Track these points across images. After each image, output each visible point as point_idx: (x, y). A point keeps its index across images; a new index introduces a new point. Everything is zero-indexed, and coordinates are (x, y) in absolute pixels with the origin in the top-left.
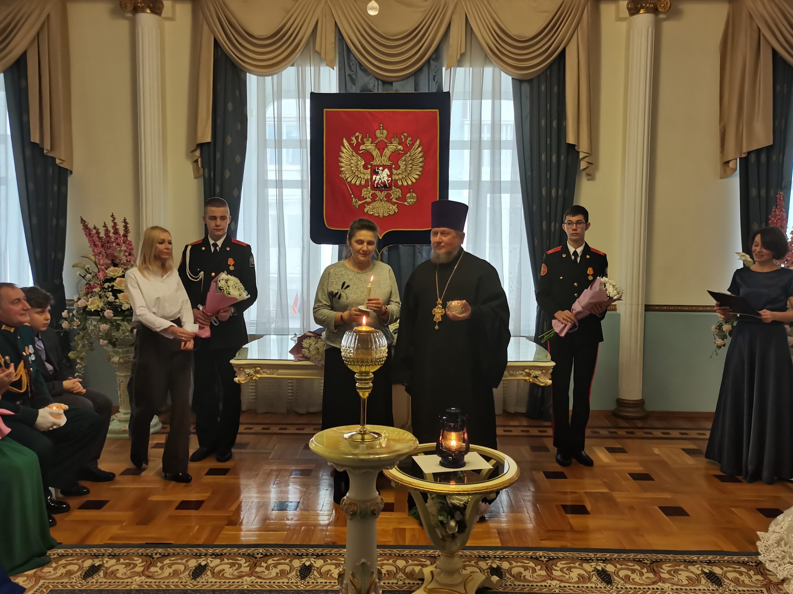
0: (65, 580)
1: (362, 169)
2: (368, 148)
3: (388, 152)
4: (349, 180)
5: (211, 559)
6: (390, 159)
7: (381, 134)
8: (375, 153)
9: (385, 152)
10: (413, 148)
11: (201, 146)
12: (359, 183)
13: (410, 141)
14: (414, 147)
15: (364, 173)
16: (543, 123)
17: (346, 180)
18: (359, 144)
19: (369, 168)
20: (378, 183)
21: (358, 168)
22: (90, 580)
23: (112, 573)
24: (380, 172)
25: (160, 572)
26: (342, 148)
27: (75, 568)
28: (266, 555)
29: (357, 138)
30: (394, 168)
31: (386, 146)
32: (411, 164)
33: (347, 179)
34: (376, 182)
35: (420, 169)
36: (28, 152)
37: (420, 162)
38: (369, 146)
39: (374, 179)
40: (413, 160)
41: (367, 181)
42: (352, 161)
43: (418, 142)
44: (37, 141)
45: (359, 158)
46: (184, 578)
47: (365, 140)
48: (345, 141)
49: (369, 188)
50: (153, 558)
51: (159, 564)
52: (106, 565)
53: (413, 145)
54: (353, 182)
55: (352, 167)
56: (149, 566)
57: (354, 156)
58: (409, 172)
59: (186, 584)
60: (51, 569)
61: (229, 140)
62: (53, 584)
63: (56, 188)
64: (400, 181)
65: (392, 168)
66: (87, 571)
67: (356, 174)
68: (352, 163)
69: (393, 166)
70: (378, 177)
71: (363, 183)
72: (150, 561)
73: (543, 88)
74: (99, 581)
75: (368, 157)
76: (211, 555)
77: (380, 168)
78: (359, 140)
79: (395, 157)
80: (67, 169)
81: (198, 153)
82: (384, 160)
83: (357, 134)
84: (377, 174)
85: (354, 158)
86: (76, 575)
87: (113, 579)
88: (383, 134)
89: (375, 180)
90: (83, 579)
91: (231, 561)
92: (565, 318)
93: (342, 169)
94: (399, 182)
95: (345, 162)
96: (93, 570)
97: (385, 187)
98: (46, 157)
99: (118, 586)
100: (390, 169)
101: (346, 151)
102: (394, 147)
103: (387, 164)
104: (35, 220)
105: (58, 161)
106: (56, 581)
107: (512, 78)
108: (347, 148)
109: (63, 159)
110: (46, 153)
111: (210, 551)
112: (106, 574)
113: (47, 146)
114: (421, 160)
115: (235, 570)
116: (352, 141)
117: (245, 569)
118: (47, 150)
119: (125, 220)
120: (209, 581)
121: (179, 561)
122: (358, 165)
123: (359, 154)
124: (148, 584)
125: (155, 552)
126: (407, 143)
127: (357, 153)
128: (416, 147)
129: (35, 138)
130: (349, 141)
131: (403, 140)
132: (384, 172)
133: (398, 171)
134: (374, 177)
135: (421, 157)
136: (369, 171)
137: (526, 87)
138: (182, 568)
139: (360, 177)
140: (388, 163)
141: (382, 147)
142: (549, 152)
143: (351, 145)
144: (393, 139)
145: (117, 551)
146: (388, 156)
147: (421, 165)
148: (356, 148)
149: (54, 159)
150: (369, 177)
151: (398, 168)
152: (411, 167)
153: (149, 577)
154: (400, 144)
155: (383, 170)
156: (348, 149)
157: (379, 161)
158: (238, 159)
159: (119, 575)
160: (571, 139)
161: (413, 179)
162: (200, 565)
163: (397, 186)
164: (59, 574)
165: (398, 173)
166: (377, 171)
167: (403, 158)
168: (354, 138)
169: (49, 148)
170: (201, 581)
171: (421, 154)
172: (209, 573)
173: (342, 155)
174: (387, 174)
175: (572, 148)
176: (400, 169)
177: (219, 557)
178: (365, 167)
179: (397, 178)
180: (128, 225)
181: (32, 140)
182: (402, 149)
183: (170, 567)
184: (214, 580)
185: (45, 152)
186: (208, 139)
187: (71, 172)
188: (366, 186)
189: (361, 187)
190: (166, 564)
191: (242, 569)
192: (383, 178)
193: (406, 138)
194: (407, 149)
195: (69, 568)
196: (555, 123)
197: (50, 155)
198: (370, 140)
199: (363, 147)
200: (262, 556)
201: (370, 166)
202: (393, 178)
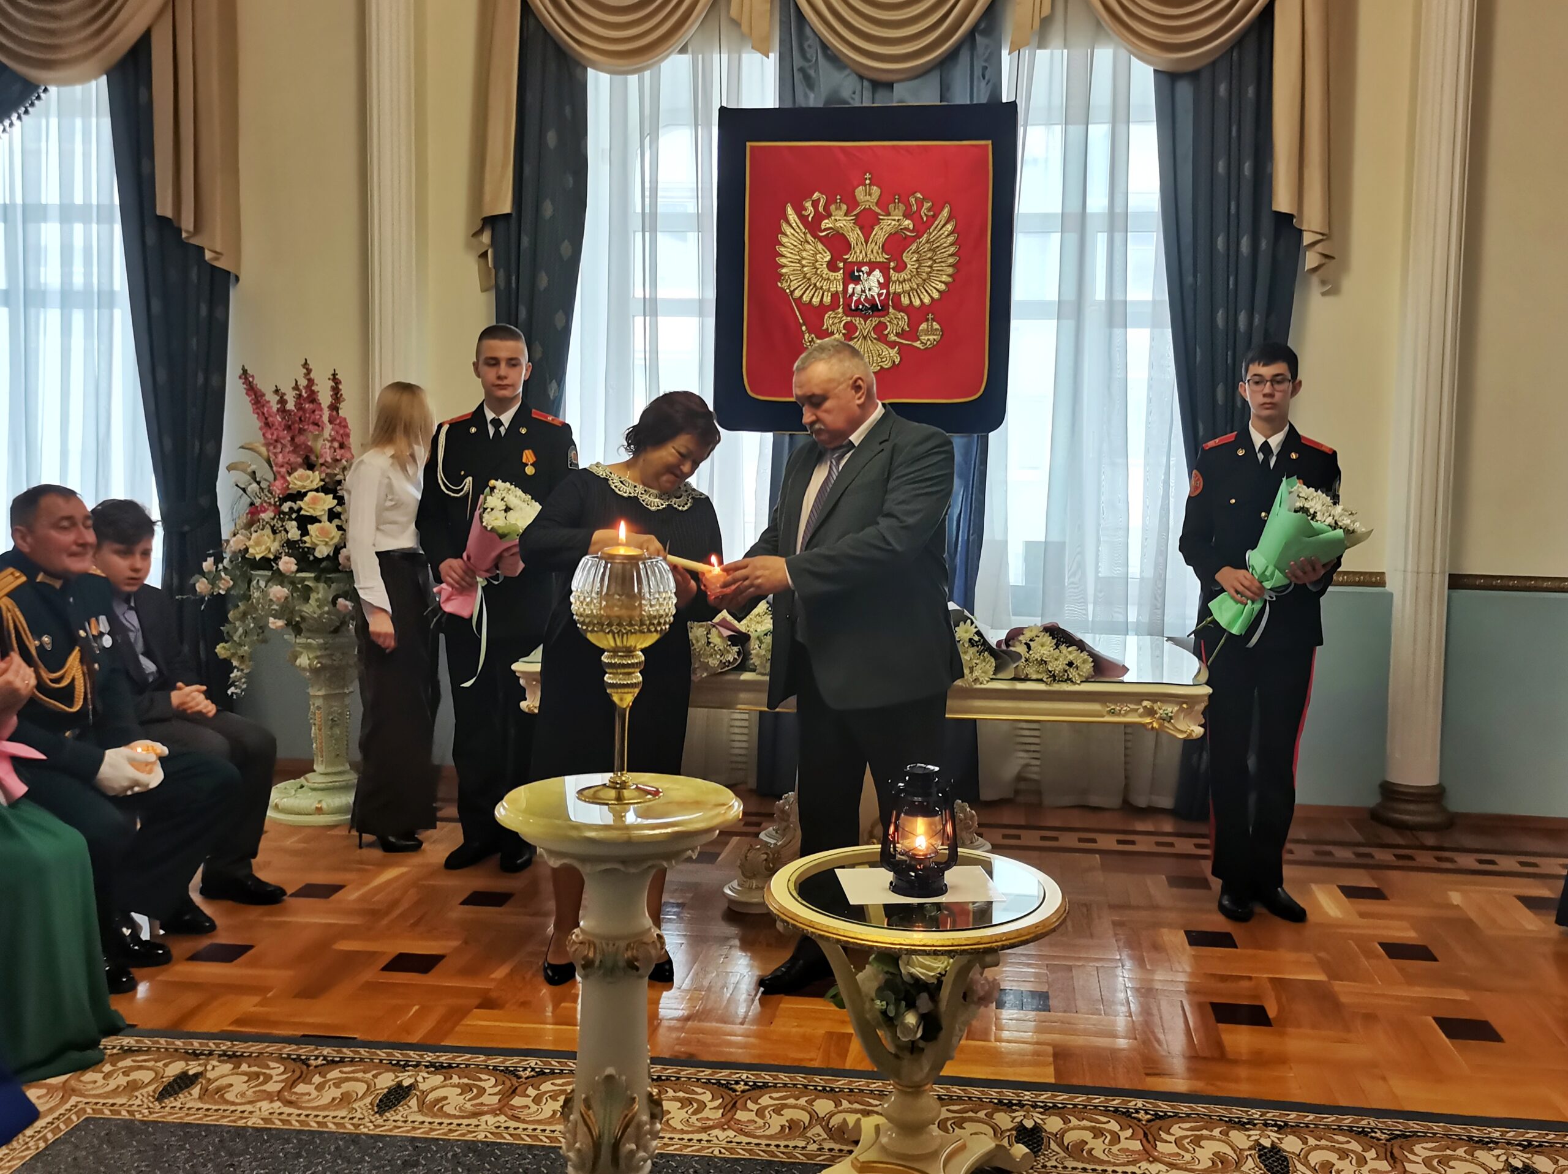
0: (119, 1101)
1: (826, 271)
2: (838, 224)
3: (880, 234)
4: (797, 294)
5: (426, 1075)
6: (884, 248)
7: (867, 196)
8: (854, 235)
9: (874, 233)
10: (935, 225)
11: (491, 222)
12: (819, 300)
13: (929, 210)
14: (937, 222)
15: (828, 279)
16: (1221, 167)
17: (792, 294)
18: (819, 218)
19: (839, 269)
20: (858, 301)
21: (817, 269)
22: (170, 1102)
23: (218, 1090)
24: (864, 277)
25: (314, 1093)
26: (784, 226)
27: (146, 1076)
28: (542, 1073)
29: (815, 204)
30: (893, 269)
31: (878, 221)
32: (930, 259)
33: (792, 292)
34: (855, 298)
35: (950, 270)
36: (151, 238)
37: (950, 255)
38: (840, 221)
39: (850, 291)
40: (934, 250)
41: (835, 296)
42: (804, 254)
43: (945, 212)
44: (169, 214)
45: (820, 246)
46: (359, 1110)
47: (833, 207)
48: (790, 210)
49: (840, 310)
50: (308, 1066)
51: (317, 1079)
52: (210, 1075)
53: (935, 217)
54: (805, 298)
55: (803, 266)
56: (294, 1082)
57: (809, 243)
58: (924, 276)
59: (360, 1122)
60: (98, 1076)
61: (548, 209)
62: (94, 1107)
63: (204, 310)
64: (906, 295)
65: (889, 268)
66: (170, 1084)
67: (813, 281)
68: (803, 258)
69: (892, 265)
70: (859, 288)
71: (827, 300)
72: (301, 1069)
73: (1222, 89)
74: (187, 1106)
75: (838, 244)
76: (427, 1067)
77: (863, 269)
78: (821, 209)
79: (896, 244)
80: (229, 273)
81: (486, 238)
82: (872, 251)
83: (816, 195)
84: (857, 280)
85: (808, 247)
86: (144, 1091)
87: (216, 1103)
88: (870, 195)
89: (853, 294)
90: (157, 1100)
91: (466, 1081)
92: (1240, 588)
93: (784, 271)
94: (902, 299)
95: (789, 255)
96: (184, 1082)
97: (874, 309)
98: (185, 246)
99: (223, 1117)
100: (884, 269)
101: (792, 231)
102: (893, 223)
103: (878, 260)
104: (162, 375)
105: (208, 255)
106: (102, 1101)
107: (1155, 71)
108: (794, 225)
109: (218, 250)
110: (187, 238)
111: (429, 1057)
112: (204, 1091)
113: (187, 223)
114: (952, 249)
115: (469, 1100)
116: (806, 210)
117: (491, 1099)
118: (187, 232)
119: (334, 375)
120: (410, 1119)
121: (360, 1075)
122: (817, 261)
123: (821, 239)
124: (284, 1117)
125: (316, 1053)
126: (923, 214)
127: (815, 236)
128: (942, 223)
129: (164, 208)
130: (799, 210)
131: (915, 208)
132: (871, 277)
133: (904, 275)
134: (851, 287)
135: (951, 245)
136: (839, 275)
137: (1184, 90)
138: (361, 1088)
139: (821, 288)
140: (881, 259)
141: (867, 222)
142: (1233, 229)
143: (803, 219)
144: (891, 206)
145: (239, 1047)
146: (881, 242)
147: (951, 260)
148: (812, 226)
149: (200, 250)
150: (840, 289)
151: (901, 267)
152: (930, 267)
153: (289, 1103)
154: (906, 216)
155: (869, 274)
156: (796, 227)
157: (861, 252)
158: (566, 248)
159: (230, 1096)
160: (1283, 203)
161: (934, 291)
162: (399, 1085)
163: (898, 307)
164: (112, 1085)
165: (901, 279)
166: (856, 274)
167: (914, 247)
168: (808, 204)
169: (191, 228)
170: (392, 1118)
171: (951, 239)
172: (413, 1102)
173: (784, 240)
174: (878, 281)
175: (1285, 221)
176: (907, 271)
177: (444, 1071)
178: (832, 266)
179: (899, 289)
180: (340, 387)
181: (159, 212)
182: (911, 227)
183: (337, 1085)
184: (420, 1118)
185: (184, 235)
186: (506, 207)
187: (237, 279)
188: (834, 306)
189: (822, 309)
190: (331, 1080)
191: (485, 1099)
192: (870, 290)
193: (920, 204)
194: (922, 227)
195: (135, 1075)
196: (1247, 168)
197: (194, 241)
198: (844, 207)
199: (826, 224)
200: (532, 1073)
201: (841, 265)
202: (892, 290)
